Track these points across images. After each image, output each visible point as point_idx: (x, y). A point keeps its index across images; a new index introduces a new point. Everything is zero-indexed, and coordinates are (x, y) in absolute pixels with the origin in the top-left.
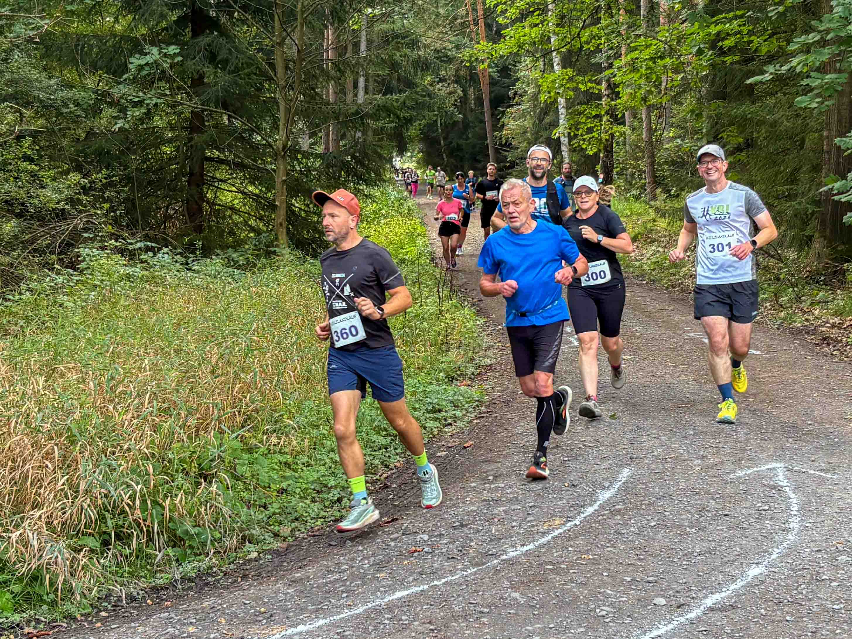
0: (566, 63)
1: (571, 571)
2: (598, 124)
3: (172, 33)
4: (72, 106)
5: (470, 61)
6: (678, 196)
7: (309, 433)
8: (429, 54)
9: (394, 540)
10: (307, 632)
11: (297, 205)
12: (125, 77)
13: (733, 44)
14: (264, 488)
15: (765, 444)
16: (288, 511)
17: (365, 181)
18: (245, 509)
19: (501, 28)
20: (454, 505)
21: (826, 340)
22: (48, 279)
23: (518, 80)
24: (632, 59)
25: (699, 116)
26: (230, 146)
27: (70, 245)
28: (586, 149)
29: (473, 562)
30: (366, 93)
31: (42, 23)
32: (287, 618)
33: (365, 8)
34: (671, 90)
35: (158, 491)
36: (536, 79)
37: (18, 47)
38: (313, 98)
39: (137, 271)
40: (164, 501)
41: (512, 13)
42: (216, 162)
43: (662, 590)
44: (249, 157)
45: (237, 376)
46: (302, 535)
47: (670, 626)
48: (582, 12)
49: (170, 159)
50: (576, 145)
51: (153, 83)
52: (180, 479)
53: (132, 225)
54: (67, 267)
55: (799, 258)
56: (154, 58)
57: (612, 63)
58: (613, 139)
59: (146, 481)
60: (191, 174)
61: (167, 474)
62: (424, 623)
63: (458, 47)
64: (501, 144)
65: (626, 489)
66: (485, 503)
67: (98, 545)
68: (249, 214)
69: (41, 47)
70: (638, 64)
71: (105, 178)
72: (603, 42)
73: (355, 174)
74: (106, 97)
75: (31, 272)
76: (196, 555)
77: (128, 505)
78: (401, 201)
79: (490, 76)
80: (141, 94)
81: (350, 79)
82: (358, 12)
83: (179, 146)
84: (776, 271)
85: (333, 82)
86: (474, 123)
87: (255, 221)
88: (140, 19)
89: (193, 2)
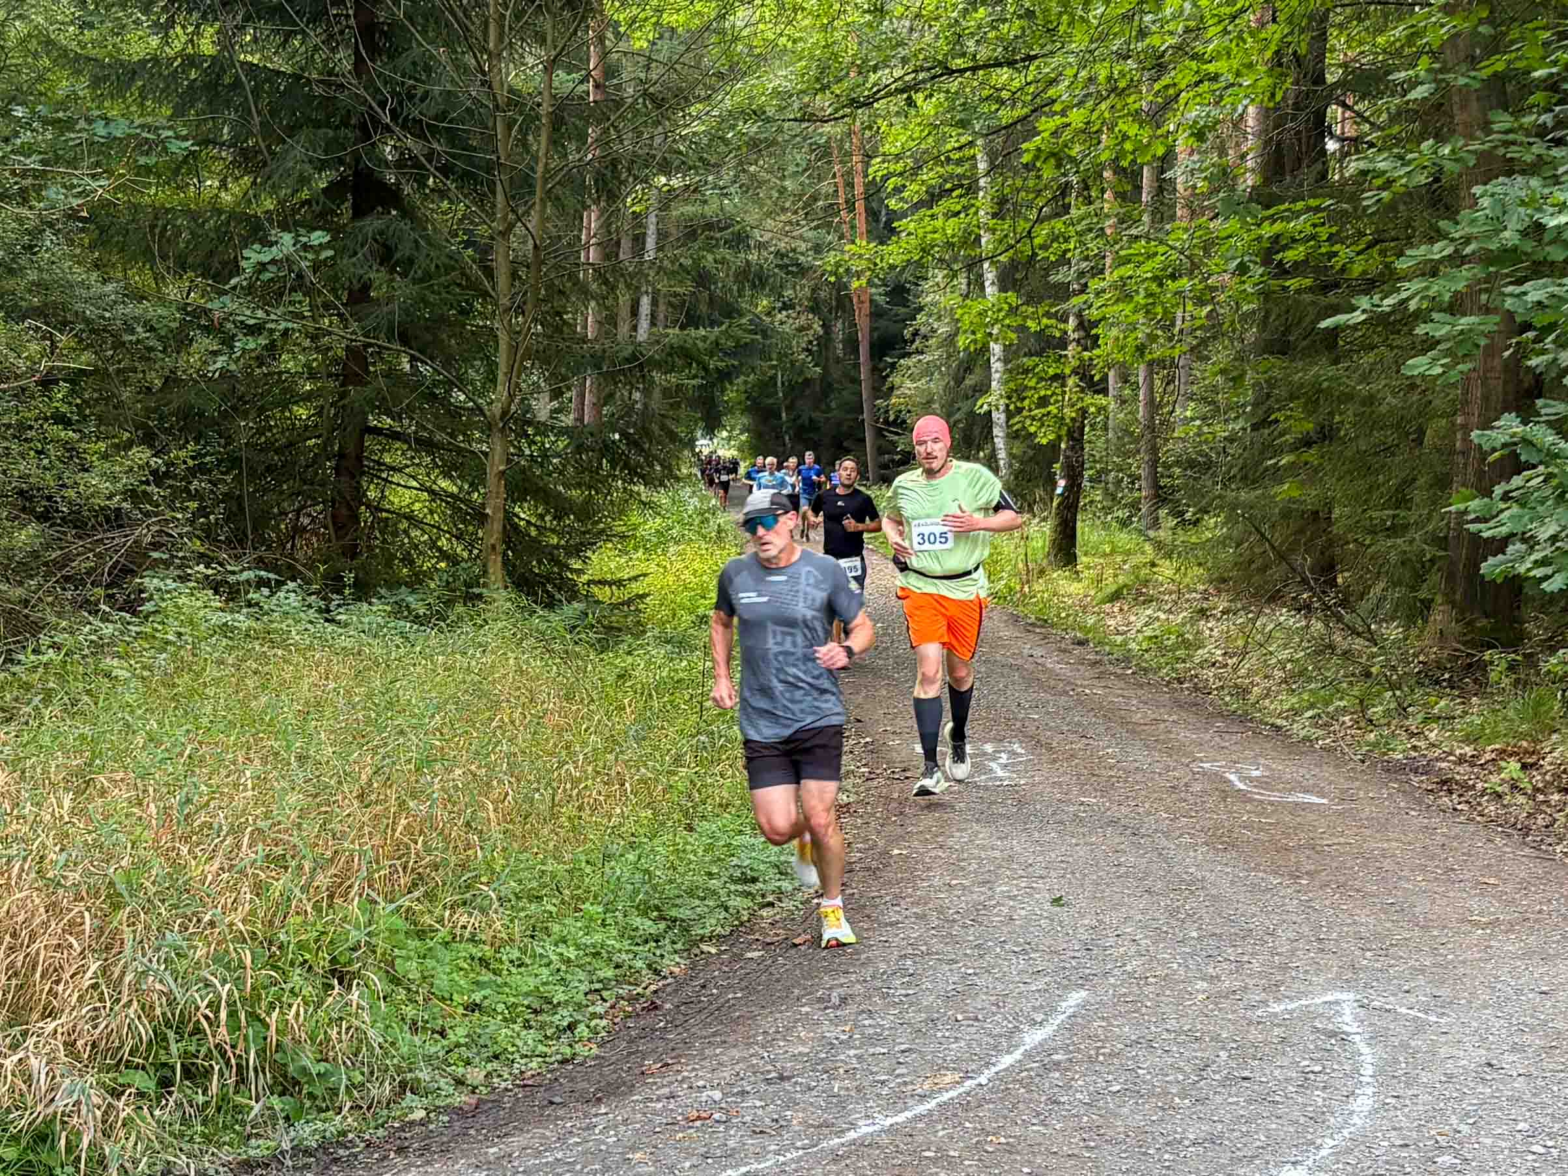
0: (1006, 282)
1: (967, 1163)
2: (1058, 391)
3: (317, 209)
4: (139, 329)
5: (836, 273)
6: (1196, 523)
7: (524, 909)
8: (766, 259)
9: (663, 1098)
11: (523, 516)
12: (233, 282)
13: (1301, 258)
14: (442, 999)
15: (1323, 960)
16: (482, 1042)
17: (642, 477)
18: (408, 1036)
20: (769, 1043)
21: (1446, 784)
22: (87, 629)
23: (920, 309)
24: (1121, 278)
25: (1237, 380)
26: (410, 408)
27: (127, 572)
28: (1034, 435)
29: (798, 1140)
30: (653, 324)
31: (94, 185)
33: (655, 175)
34: (1190, 335)
35: (260, 997)
36: (952, 308)
37: (51, 225)
38: (558, 329)
39: (242, 620)
40: (269, 1015)
41: (913, 191)
42: (386, 435)
44: (442, 429)
45: (402, 805)
48: (1039, 193)
49: (306, 427)
50: (1019, 426)
51: (281, 295)
52: (297, 978)
53: (237, 542)
54: (120, 609)
55: (1405, 639)
56: (286, 251)
57: (1086, 285)
58: (1084, 418)
59: (238, 978)
60: (341, 455)
61: (275, 968)
63: (817, 248)
64: (886, 422)
65: (1072, 1027)
66: (824, 1041)
67: (151, 1084)
68: (439, 528)
69: (93, 227)
70: (1131, 285)
71: (193, 458)
72: (1071, 247)
73: (626, 466)
74: (199, 318)
75: (59, 615)
76: (320, 1110)
78: (704, 515)
79: (872, 301)
80: (260, 313)
81: (624, 299)
82: (641, 182)
83: (322, 407)
84: (1363, 661)
85: (593, 304)
86: (840, 382)
87: (449, 540)
88: (263, 183)
89: (356, 156)
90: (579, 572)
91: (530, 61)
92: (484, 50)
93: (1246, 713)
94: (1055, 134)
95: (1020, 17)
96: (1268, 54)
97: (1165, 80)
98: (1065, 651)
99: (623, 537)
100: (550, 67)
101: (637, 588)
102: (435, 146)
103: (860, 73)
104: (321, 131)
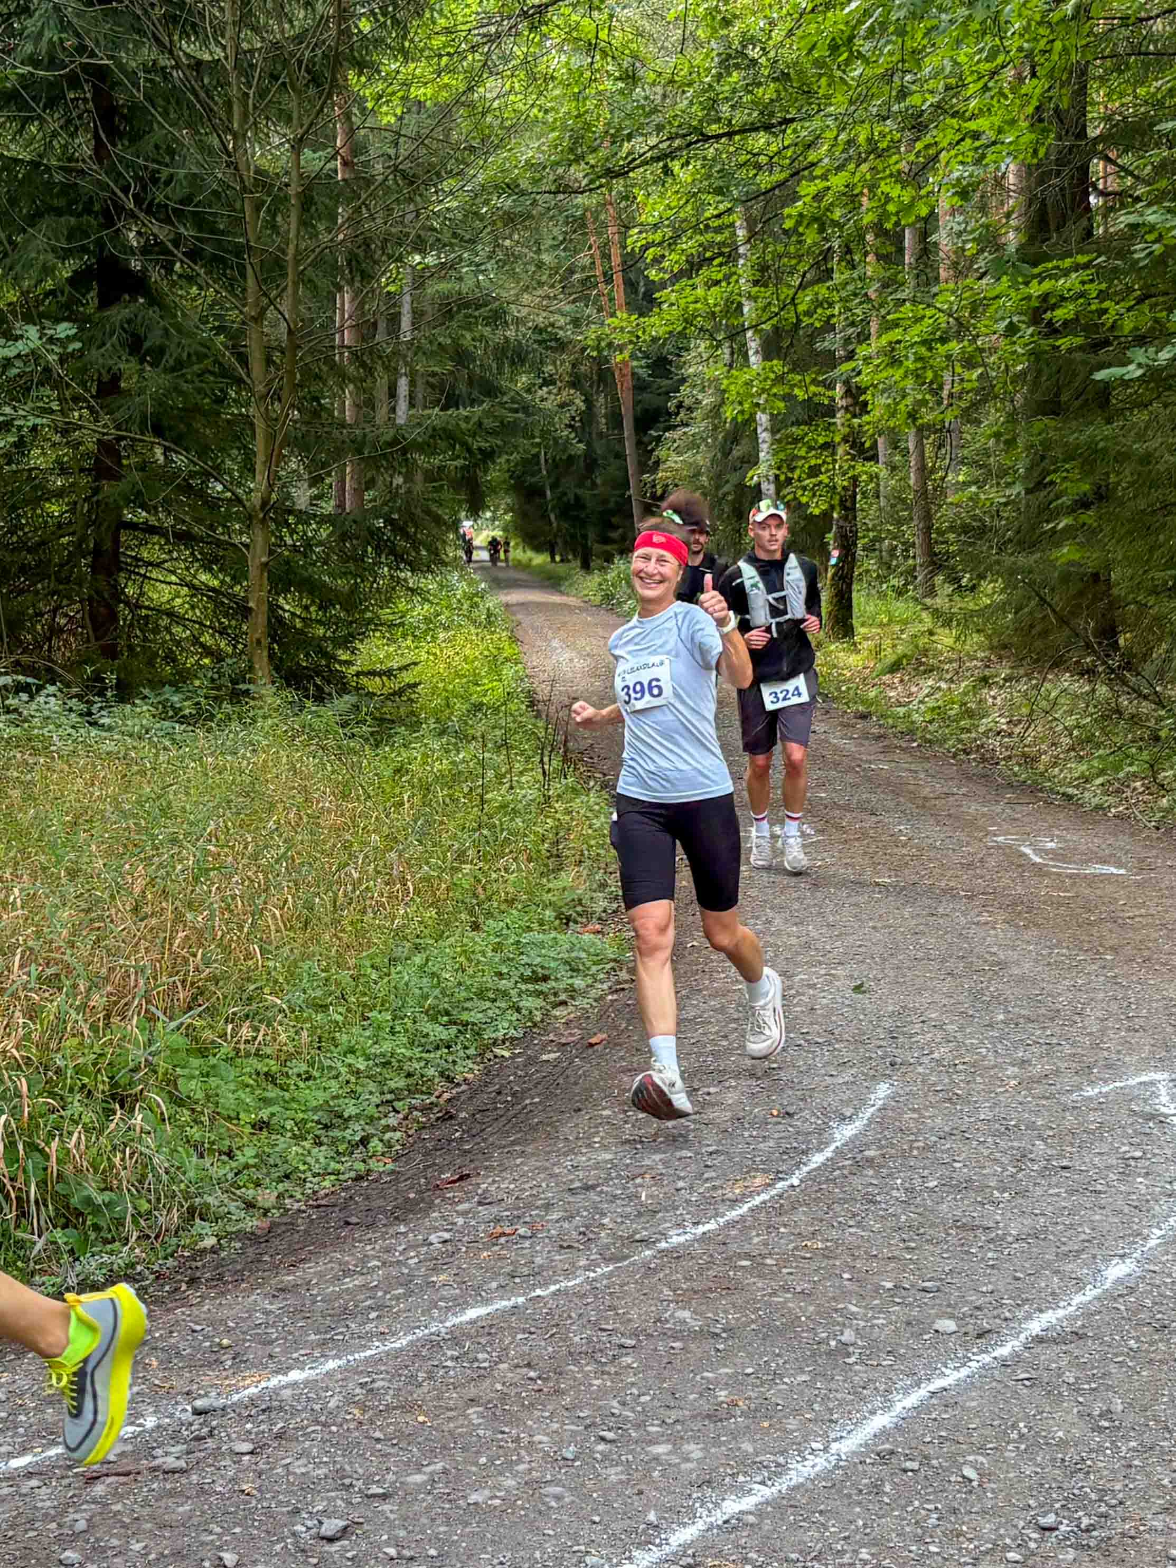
0: (770, 350)
1: (784, 1271)
2: (829, 460)
3: (63, 299)
5: (598, 348)
6: (973, 588)
7: (309, 1019)
8: (524, 335)
9: (464, 1214)
10: (307, 1382)
11: (287, 607)
13: (1071, 316)
14: (229, 1119)
15: (1134, 1038)
16: (271, 1161)
17: (409, 563)
18: (194, 1159)
19: (652, 287)
20: (572, 1151)
23: (683, 380)
24: (890, 343)
25: (1011, 443)
26: (166, 501)
28: (807, 505)
29: (608, 1254)
30: (412, 405)
32: (271, 1356)
33: (409, 253)
34: (960, 398)
35: (38, 1126)
36: (717, 379)
38: (316, 414)
39: (2, 728)
40: (48, 1144)
41: (674, 260)
42: (144, 531)
43: (949, 1305)
44: (199, 521)
45: (179, 918)
46: (296, 1206)
47: (964, 1372)
48: (800, 257)
49: (60, 526)
50: (789, 497)
51: (29, 389)
52: (76, 1105)
56: (31, 345)
57: (853, 351)
58: (855, 486)
59: (15, 1107)
60: (97, 553)
61: (52, 1095)
62: (517, 1366)
63: (576, 322)
64: (653, 496)
65: (881, 1121)
66: (627, 1147)
68: (201, 624)
70: (900, 351)
72: (836, 312)
73: (393, 552)
76: (106, 1242)
78: (473, 598)
79: (633, 374)
80: (7, 410)
81: (382, 383)
82: (396, 260)
83: (75, 503)
84: (1152, 723)
85: (351, 387)
86: (605, 458)
87: (213, 636)
88: (6, 275)
89: (100, 243)
90: (348, 663)
91: (276, 140)
92: (229, 130)
93: (1035, 782)
94: (818, 197)
95: (775, 80)
96: (1030, 110)
97: (928, 139)
98: (847, 726)
99: (391, 626)
100: (298, 145)
101: (407, 678)
102: (182, 230)
103: (613, 143)
104: (63, 219)
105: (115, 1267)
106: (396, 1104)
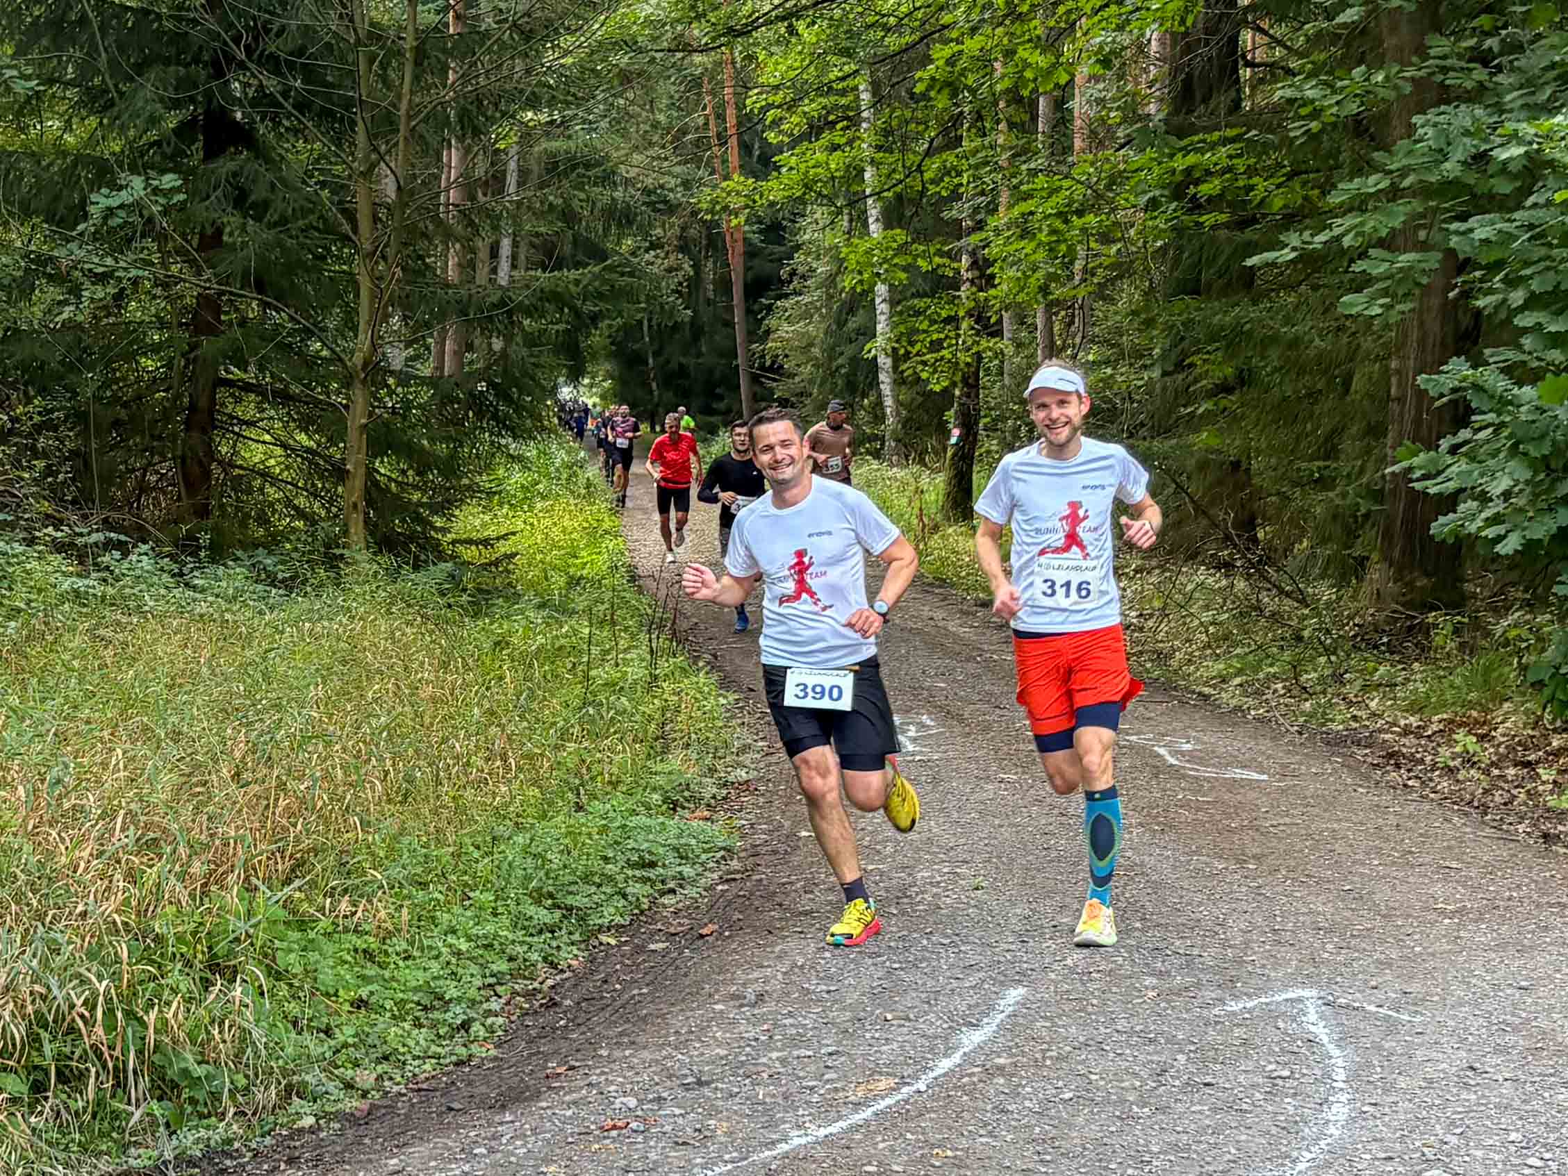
0: (892, 218)
2: (952, 334)
3: (168, 151)
5: (712, 212)
7: (409, 897)
8: (633, 197)
9: (572, 1104)
11: (383, 471)
12: (80, 228)
13: (1217, 191)
14: (327, 995)
15: (1280, 953)
16: (370, 1041)
18: (293, 1035)
19: (770, 151)
21: (1392, 758)
23: (798, 247)
24: (1023, 215)
26: (266, 359)
28: (927, 381)
30: (514, 266)
33: (522, 110)
34: (1094, 273)
35: (136, 994)
36: (834, 247)
38: (421, 274)
39: (95, 586)
40: (147, 1012)
41: (795, 123)
42: (240, 388)
44: (299, 380)
45: (280, 785)
46: (396, 1088)
48: (927, 124)
49: (155, 381)
50: (910, 372)
51: (131, 240)
52: (175, 976)
53: (83, 501)
55: (1339, 599)
56: (136, 196)
57: (982, 222)
58: (979, 363)
59: (114, 973)
60: (192, 409)
61: (152, 962)
63: (687, 185)
64: (762, 367)
65: (1011, 1027)
66: (742, 1043)
67: (25, 1089)
70: (1033, 222)
71: (39, 414)
72: (964, 180)
73: (494, 417)
74: (45, 266)
76: (202, 1116)
77: (82, 1016)
78: (572, 468)
79: (746, 240)
80: (109, 261)
82: (508, 118)
83: (172, 358)
84: (1293, 623)
86: (712, 326)
87: (307, 498)
88: (111, 124)
89: (209, 95)
90: (444, 531)
93: (1169, 680)
94: (951, 61)
98: (967, 613)
99: (488, 493)
101: (504, 547)
102: (292, 82)
104: (172, 68)
105: (212, 1143)
106: (499, 989)
